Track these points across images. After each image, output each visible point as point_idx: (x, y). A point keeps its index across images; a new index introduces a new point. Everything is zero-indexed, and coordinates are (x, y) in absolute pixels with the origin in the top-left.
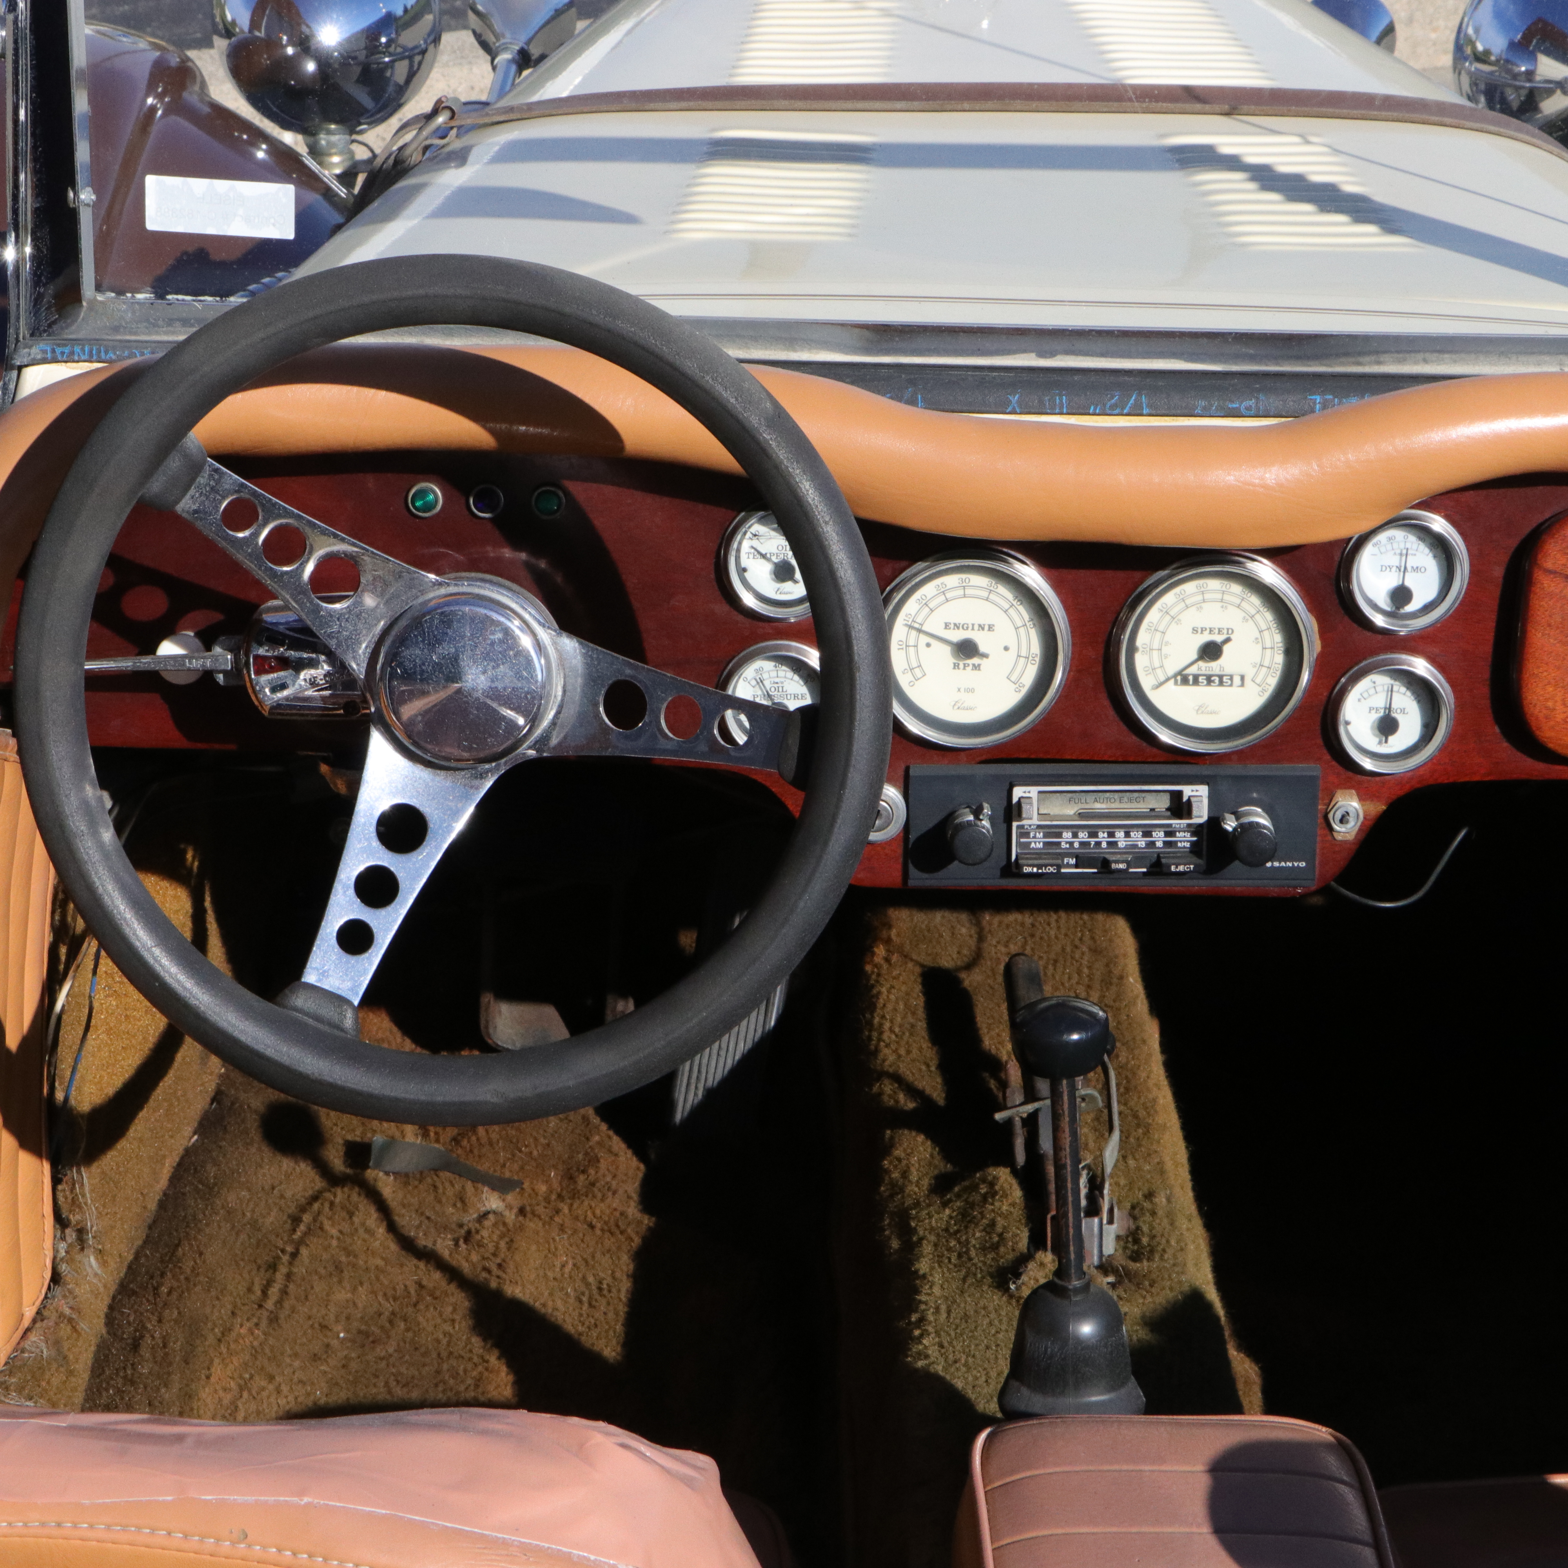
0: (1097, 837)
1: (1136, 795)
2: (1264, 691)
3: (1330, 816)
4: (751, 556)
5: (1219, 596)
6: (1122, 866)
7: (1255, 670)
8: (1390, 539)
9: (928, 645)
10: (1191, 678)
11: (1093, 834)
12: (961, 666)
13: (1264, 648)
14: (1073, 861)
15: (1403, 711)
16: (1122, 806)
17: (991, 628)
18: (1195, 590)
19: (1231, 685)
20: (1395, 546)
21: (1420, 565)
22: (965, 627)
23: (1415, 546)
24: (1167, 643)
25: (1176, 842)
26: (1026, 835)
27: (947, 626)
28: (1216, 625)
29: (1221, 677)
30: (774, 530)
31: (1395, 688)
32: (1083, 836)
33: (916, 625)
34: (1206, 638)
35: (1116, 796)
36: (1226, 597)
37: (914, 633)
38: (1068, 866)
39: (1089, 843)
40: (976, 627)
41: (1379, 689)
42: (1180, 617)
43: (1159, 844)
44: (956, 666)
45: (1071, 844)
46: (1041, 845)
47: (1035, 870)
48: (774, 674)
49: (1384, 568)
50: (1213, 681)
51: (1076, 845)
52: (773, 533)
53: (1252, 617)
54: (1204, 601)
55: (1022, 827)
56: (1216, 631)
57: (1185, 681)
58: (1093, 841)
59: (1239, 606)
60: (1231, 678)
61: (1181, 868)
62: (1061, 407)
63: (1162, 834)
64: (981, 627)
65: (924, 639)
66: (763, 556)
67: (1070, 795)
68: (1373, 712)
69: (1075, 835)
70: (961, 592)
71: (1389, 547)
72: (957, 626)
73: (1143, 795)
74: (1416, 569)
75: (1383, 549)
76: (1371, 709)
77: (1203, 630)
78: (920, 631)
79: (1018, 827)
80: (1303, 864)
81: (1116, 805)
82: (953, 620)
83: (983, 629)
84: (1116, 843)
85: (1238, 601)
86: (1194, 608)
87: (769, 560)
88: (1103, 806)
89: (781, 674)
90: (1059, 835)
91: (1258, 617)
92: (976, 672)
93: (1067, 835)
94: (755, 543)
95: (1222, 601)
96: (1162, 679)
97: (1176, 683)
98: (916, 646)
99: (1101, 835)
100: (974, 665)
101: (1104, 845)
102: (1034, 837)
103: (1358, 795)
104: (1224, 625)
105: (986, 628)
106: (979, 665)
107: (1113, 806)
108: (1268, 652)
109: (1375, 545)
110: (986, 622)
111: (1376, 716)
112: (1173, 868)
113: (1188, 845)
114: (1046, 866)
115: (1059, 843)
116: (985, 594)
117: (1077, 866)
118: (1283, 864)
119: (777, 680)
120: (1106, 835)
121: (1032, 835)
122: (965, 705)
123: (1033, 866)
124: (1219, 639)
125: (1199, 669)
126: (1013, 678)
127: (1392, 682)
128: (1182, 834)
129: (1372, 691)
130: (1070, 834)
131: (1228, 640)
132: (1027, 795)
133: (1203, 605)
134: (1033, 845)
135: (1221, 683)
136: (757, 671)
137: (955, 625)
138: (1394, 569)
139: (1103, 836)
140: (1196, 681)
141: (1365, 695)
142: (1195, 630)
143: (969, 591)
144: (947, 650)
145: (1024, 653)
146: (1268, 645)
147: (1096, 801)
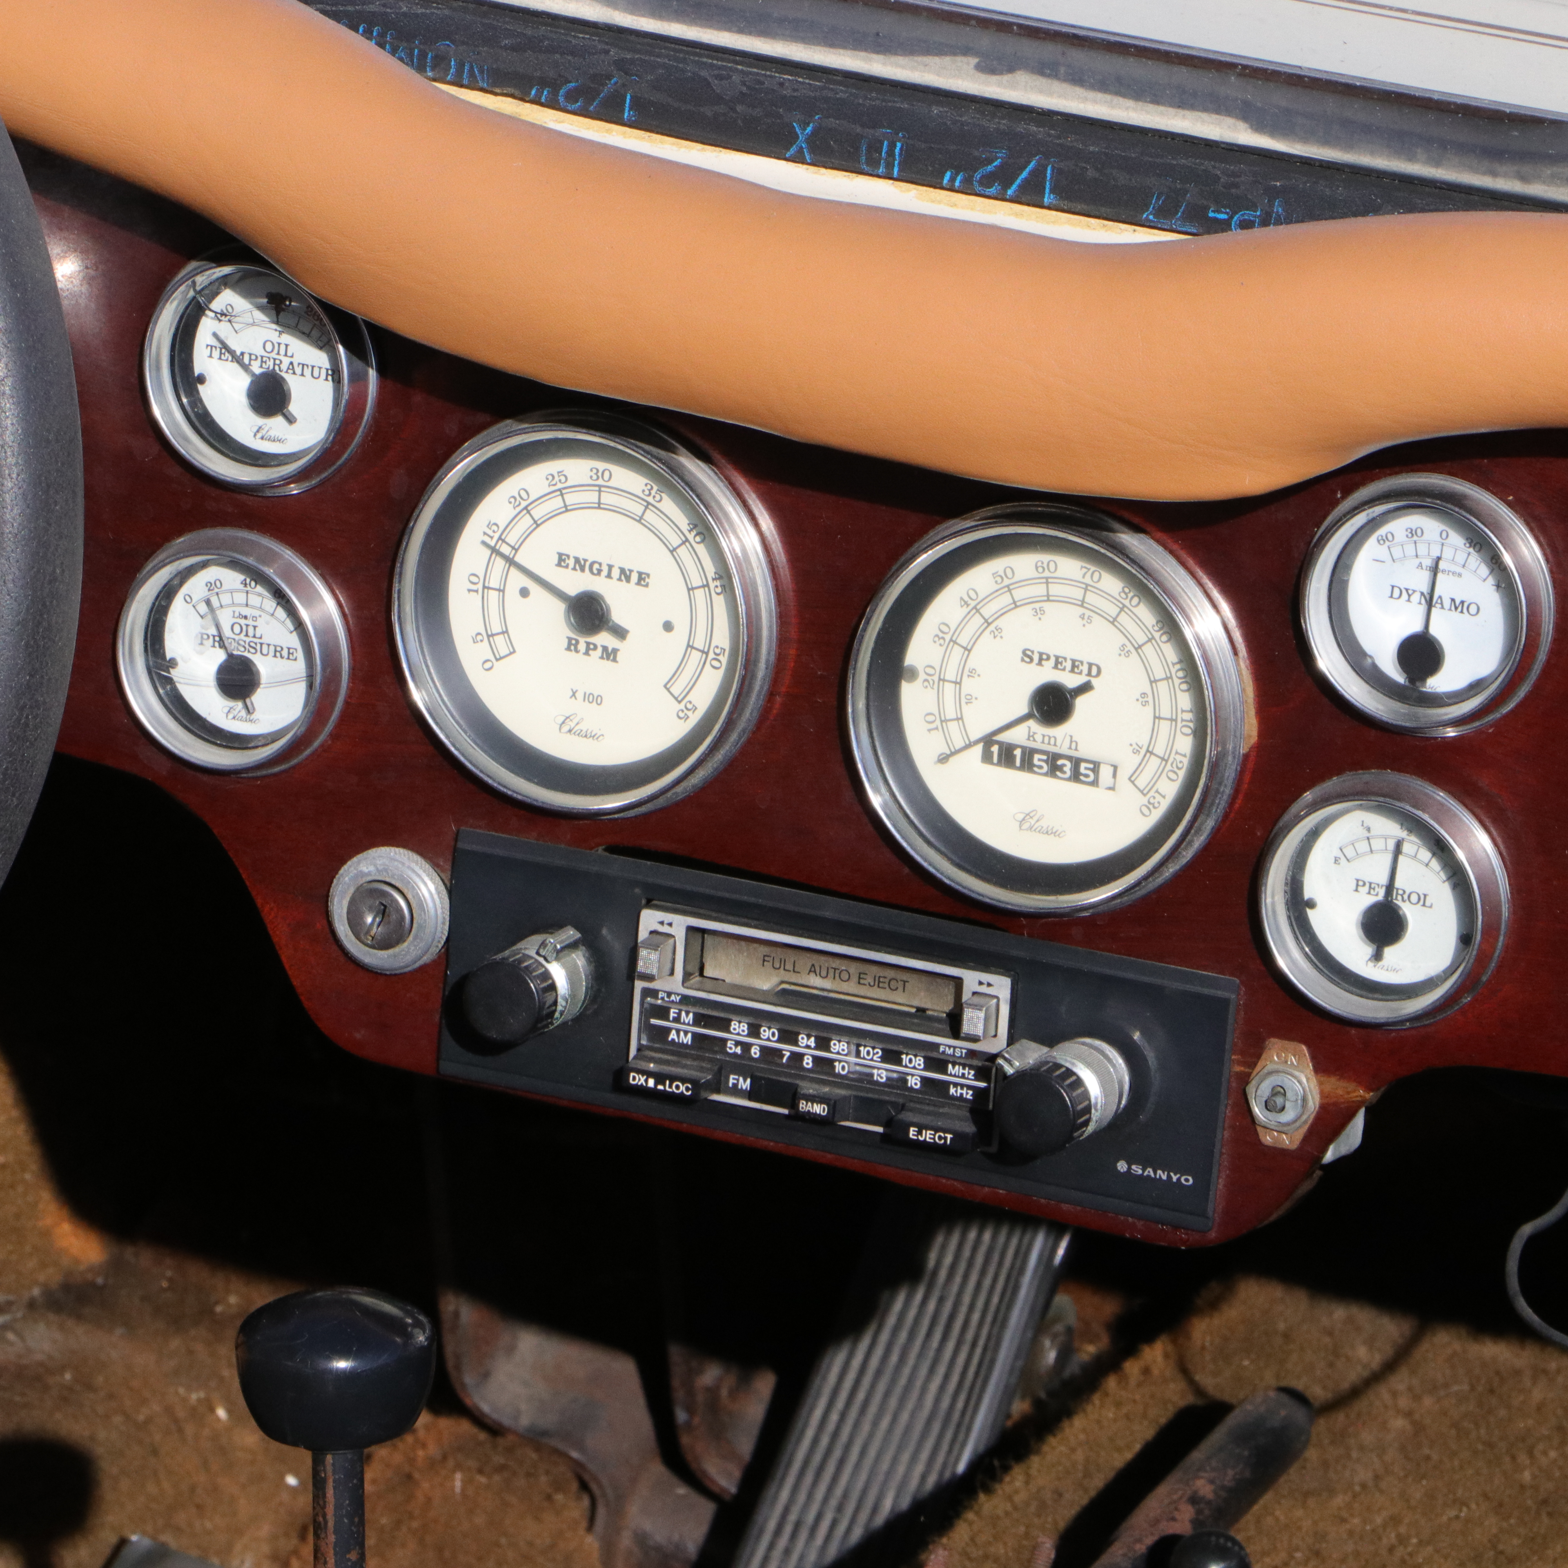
0: (795, 1043)
1: (890, 973)
2: (1151, 805)
3: (1251, 1090)
4: (216, 353)
5: (1078, 593)
6: (819, 1109)
7: (1137, 759)
8: (1412, 532)
9: (524, 593)
10: (1018, 752)
11: (789, 1037)
12: (582, 647)
13: (1157, 718)
14: (745, 1084)
15: (1422, 900)
16: (863, 991)
17: (642, 579)
18: (1031, 573)
19: (1095, 783)
20: (1422, 549)
21: (1468, 599)
22: (595, 568)
23: (1461, 557)
24: (972, 673)
25: (947, 1084)
26: (662, 1012)
27: (561, 560)
28: (1070, 652)
29: (1076, 762)
30: (260, 308)
31: (1407, 848)
32: (769, 1035)
33: (506, 550)
34: (1047, 675)
35: (854, 968)
36: (1091, 598)
37: (500, 563)
38: (735, 1091)
39: (779, 1053)
40: (616, 573)
41: (1377, 844)
42: (999, 623)
43: (914, 1082)
44: (572, 645)
45: (746, 1047)
46: (688, 1039)
47: (651, 1083)
48: (240, 598)
49: (1397, 592)
50: (1060, 768)
51: (755, 1052)
52: (259, 316)
53: (1138, 648)
54: (1048, 599)
55: (654, 993)
56: (1068, 665)
57: (1007, 756)
58: (787, 1049)
59: (1113, 622)
60: (1096, 767)
61: (927, 1136)
62: (890, 166)
63: (919, 1061)
64: (625, 575)
65: (517, 580)
66: (237, 359)
67: (764, 950)
68: (1364, 890)
69: (754, 1031)
70: (593, 497)
71: (1410, 549)
72: (580, 565)
73: (905, 976)
74: (1459, 606)
75: (1397, 552)
76: (1359, 884)
77: (1043, 658)
78: (511, 562)
79: (647, 992)
80: (1188, 1180)
81: (851, 987)
82: (574, 551)
83: (628, 579)
84: (830, 1062)
85: (1113, 611)
86: (1028, 610)
87: (246, 368)
88: (827, 984)
89: (254, 600)
90: (725, 1025)
91: (1148, 649)
92: (609, 664)
93: (739, 1028)
94: (224, 329)
95: (1082, 604)
96: (959, 743)
97: (987, 757)
98: (501, 591)
99: (803, 1040)
100: (605, 648)
101: (808, 1062)
102: (677, 1020)
103: (1314, 1058)
104: (1086, 656)
105: (634, 577)
106: (615, 651)
107: (845, 987)
108: (1165, 726)
109: (1382, 540)
110: (635, 565)
111: (1366, 900)
112: (912, 1132)
113: (969, 1095)
114: (673, 1078)
115: (724, 1041)
116: (637, 509)
117: (751, 1095)
118: (1149, 1172)
119: (246, 611)
120: (812, 1042)
121: (672, 1014)
122: (583, 727)
123: (649, 1074)
124: (1070, 681)
125: (1031, 736)
126: (677, 689)
127: (1403, 834)
128: (958, 1070)
129: (1363, 846)
130: (744, 1027)
131: (1085, 688)
132: (665, 929)
133: (1046, 606)
134: (673, 1035)
135: (1076, 776)
136: (210, 586)
137: (577, 560)
138: (1416, 597)
139: (806, 1042)
140: (1027, 765)
141: (1349, 852)
142: (1027, 656)
143: (608, 498)
144: (559, 608)
145: (699, 643)
146: (1165, 712)
147: (812, 970)
